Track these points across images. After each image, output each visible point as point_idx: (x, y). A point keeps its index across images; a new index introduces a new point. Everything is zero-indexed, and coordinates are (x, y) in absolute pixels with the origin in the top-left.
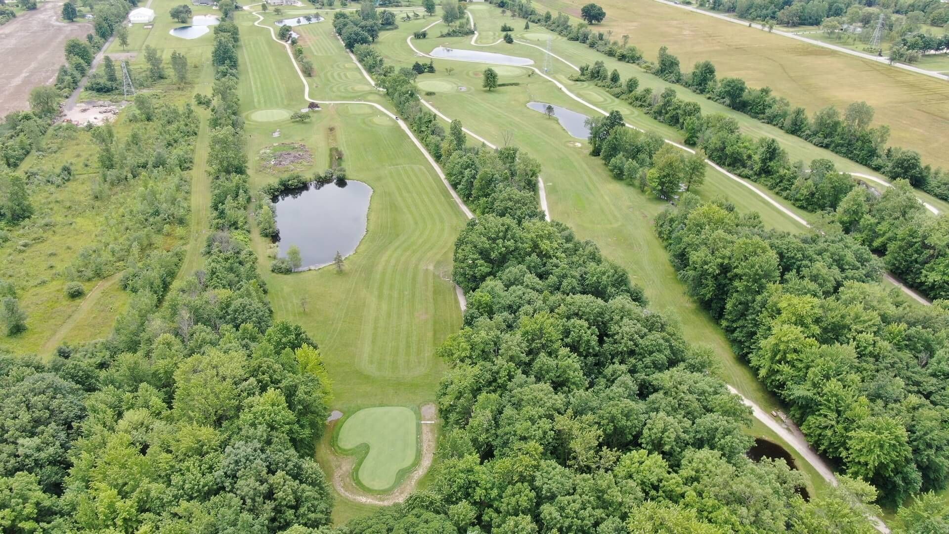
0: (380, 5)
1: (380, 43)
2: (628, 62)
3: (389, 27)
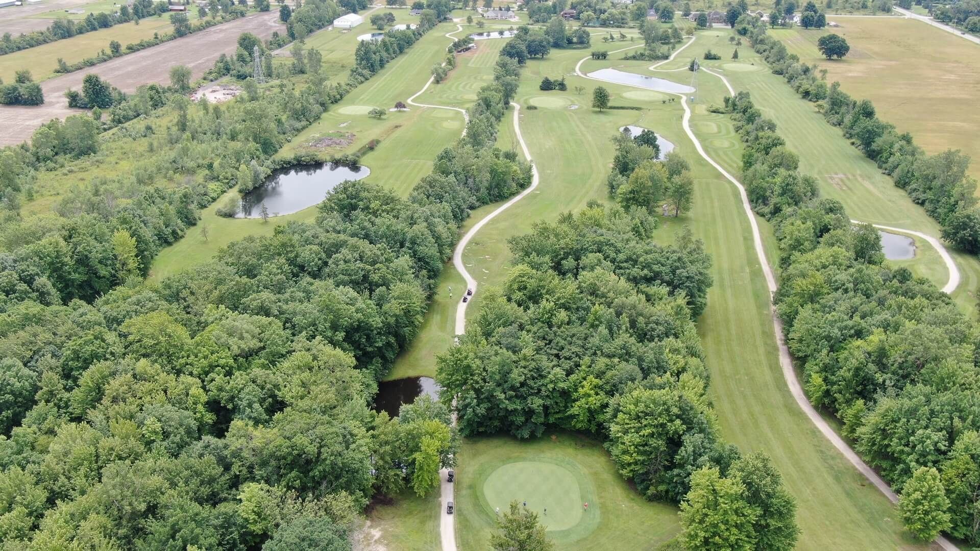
1: (549, 60)
2: (810, 100)
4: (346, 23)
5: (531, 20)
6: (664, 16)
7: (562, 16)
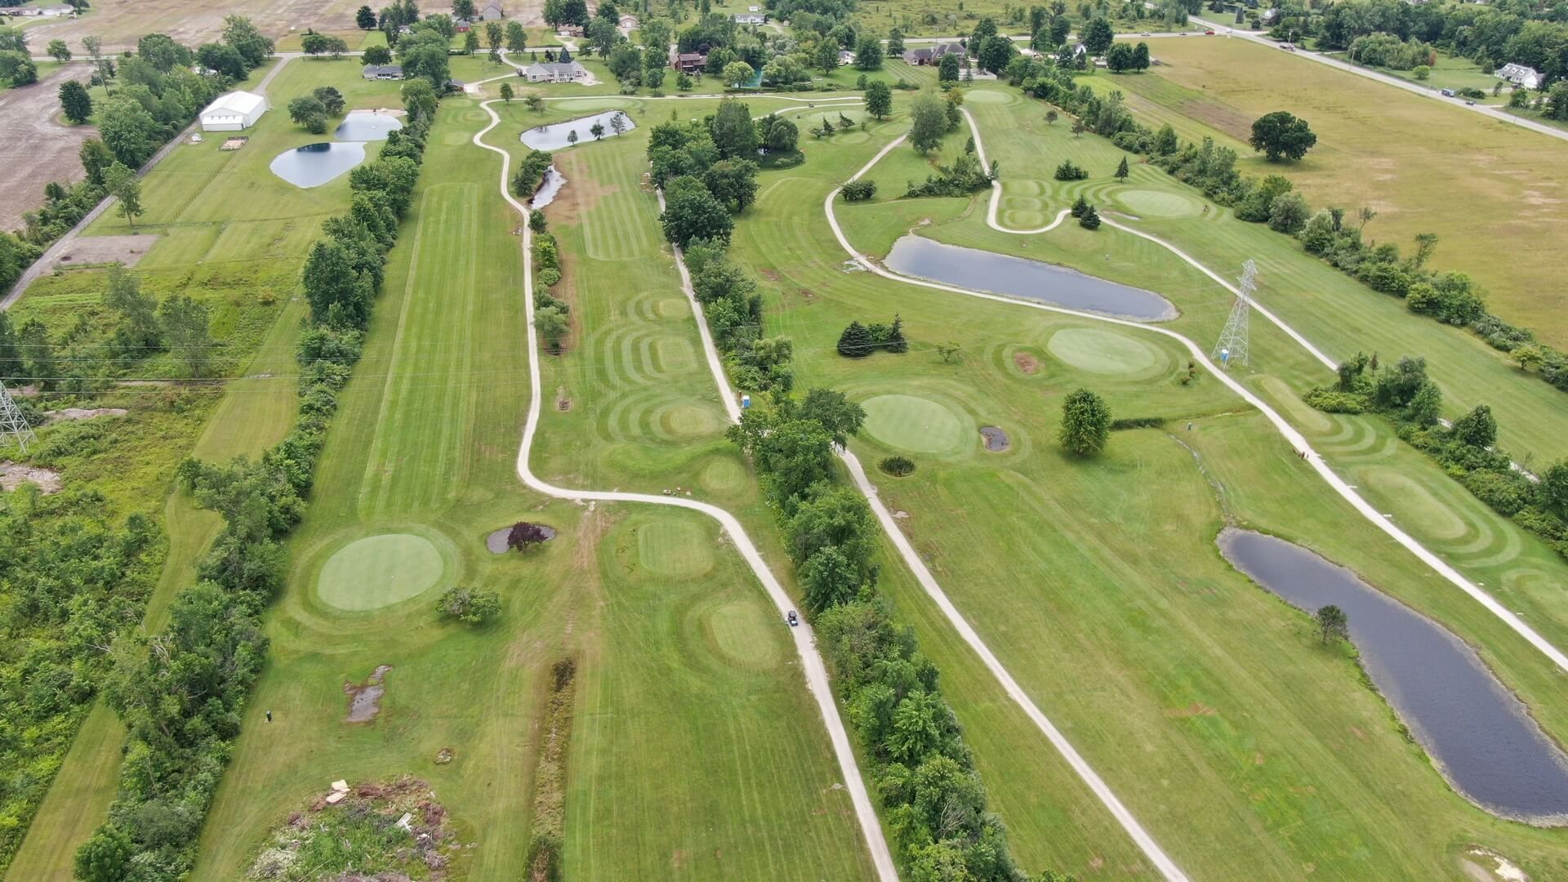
0: (764, 84)
1: (759, 212)
2: (1447, 321)
3: (781, 160)
4: (230, 120)
5: (627, 82)
6: (868, 59)
7: (676, 66)
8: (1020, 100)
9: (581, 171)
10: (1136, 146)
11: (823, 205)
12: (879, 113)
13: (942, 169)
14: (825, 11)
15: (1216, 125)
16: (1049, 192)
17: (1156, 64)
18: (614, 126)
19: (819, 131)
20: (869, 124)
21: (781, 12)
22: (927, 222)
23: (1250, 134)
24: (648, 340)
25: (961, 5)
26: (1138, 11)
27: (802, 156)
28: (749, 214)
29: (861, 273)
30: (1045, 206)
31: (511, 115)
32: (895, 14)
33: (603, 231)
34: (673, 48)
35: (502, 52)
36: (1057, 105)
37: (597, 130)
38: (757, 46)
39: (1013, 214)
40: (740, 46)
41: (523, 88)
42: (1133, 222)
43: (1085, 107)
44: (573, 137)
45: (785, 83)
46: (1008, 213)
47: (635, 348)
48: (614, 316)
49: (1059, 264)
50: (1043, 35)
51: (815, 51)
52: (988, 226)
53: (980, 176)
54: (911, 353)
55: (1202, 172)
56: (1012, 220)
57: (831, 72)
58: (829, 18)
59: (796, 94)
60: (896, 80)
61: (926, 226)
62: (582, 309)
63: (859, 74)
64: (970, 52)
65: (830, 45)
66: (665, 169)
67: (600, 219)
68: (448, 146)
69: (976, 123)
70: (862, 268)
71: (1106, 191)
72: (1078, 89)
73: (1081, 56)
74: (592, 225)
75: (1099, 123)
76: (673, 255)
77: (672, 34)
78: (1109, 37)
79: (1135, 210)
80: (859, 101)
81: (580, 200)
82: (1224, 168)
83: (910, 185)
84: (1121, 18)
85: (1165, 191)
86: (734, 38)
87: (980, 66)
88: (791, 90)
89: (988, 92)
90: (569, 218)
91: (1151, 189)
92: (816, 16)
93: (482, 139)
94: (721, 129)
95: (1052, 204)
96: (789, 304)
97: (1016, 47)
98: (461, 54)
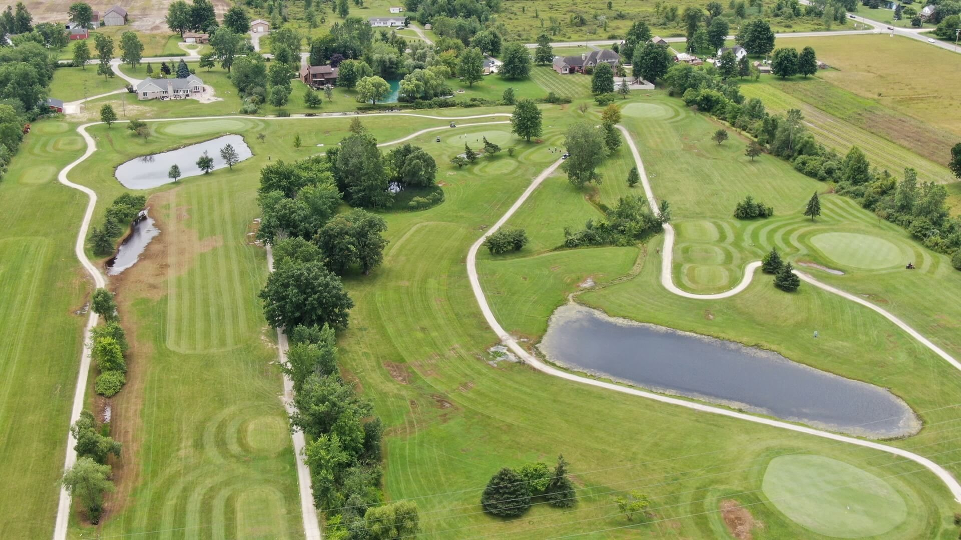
0: (401, 101)
1: (387, 273)
3: (418, 199)
5: (249, 100)
6: (515, 68)
7: (306, 80)
8: (683, 113)
9: (179, 218)
10: (822, 172)
11: (464, 260)
12: (528, 134)
13: (603, 208)
14: (468, 14)
15: (906, 144)
16: (731, 237)
17: (823, 67)
18: (225, 157)
19: (461, 160)
20: (518, 148)
21: (423, 15)
22: (589, 283)
23: (949, 158)
24: (225, 493)
25: (610, 3)
26: (794, 8)
27: (441, 194)
28: (375, 276)
29: (511, 366)
30: (729, 257)
31: (111, 141)
32: (542, 15)
33: (192, 308)
34: (305, 56)
35: (115, 64)
36: (724, 119)
37: (205, 163)
38: (394, 57)
39: (692, 270)
40: (376, 57)
41: (131, 107)
42: (837, 278)
43: (758, 124)
44: (175, 172)
45: (423, 98)
46: (686, 267)
47: (206, 509)
48: (186, 449)
49: (757, 346)
50: (700, 37)
51: (457, 61)
52: (664, 289)
53: (648, 219)
54: (583, 508)
55: (905, 208)
56: (693, 280)
57: (475, 83)
58: (473, 22)
59: (436, 110)
60: (546, 92)
61: (591, 289)
62: (144, 437)
63: (505, 86)
64: (622, 59)
65: (473, 55)
66: (274, 221)
67: (191, 288)
68: (26, 185)
69: (636, 144)
70: (512, 358)
71: (796, 234)
72: (746, 101)
73: (744, 61)
74: (180, 296)
75: (776, 143)
76: (276, 343)
77: (304, 42)
78: (771, 39)
79: (834, 259)
80: (506, 118)
81: (171, 260)
82: (932, 207)
83: (567, 233)
84: (777, 15)
85: (864, 232)
86: (369, 48)
87: (636, 74)
88: (430, 106)
89: (646, 105)
90: (153, 287)
91: (849, 231)
92: (459, 20)
93: (69, 176)
94: (346, 164)
95: (736, 254)
96: (420, 422)
97: (672, 50)
98: (70, 66)
